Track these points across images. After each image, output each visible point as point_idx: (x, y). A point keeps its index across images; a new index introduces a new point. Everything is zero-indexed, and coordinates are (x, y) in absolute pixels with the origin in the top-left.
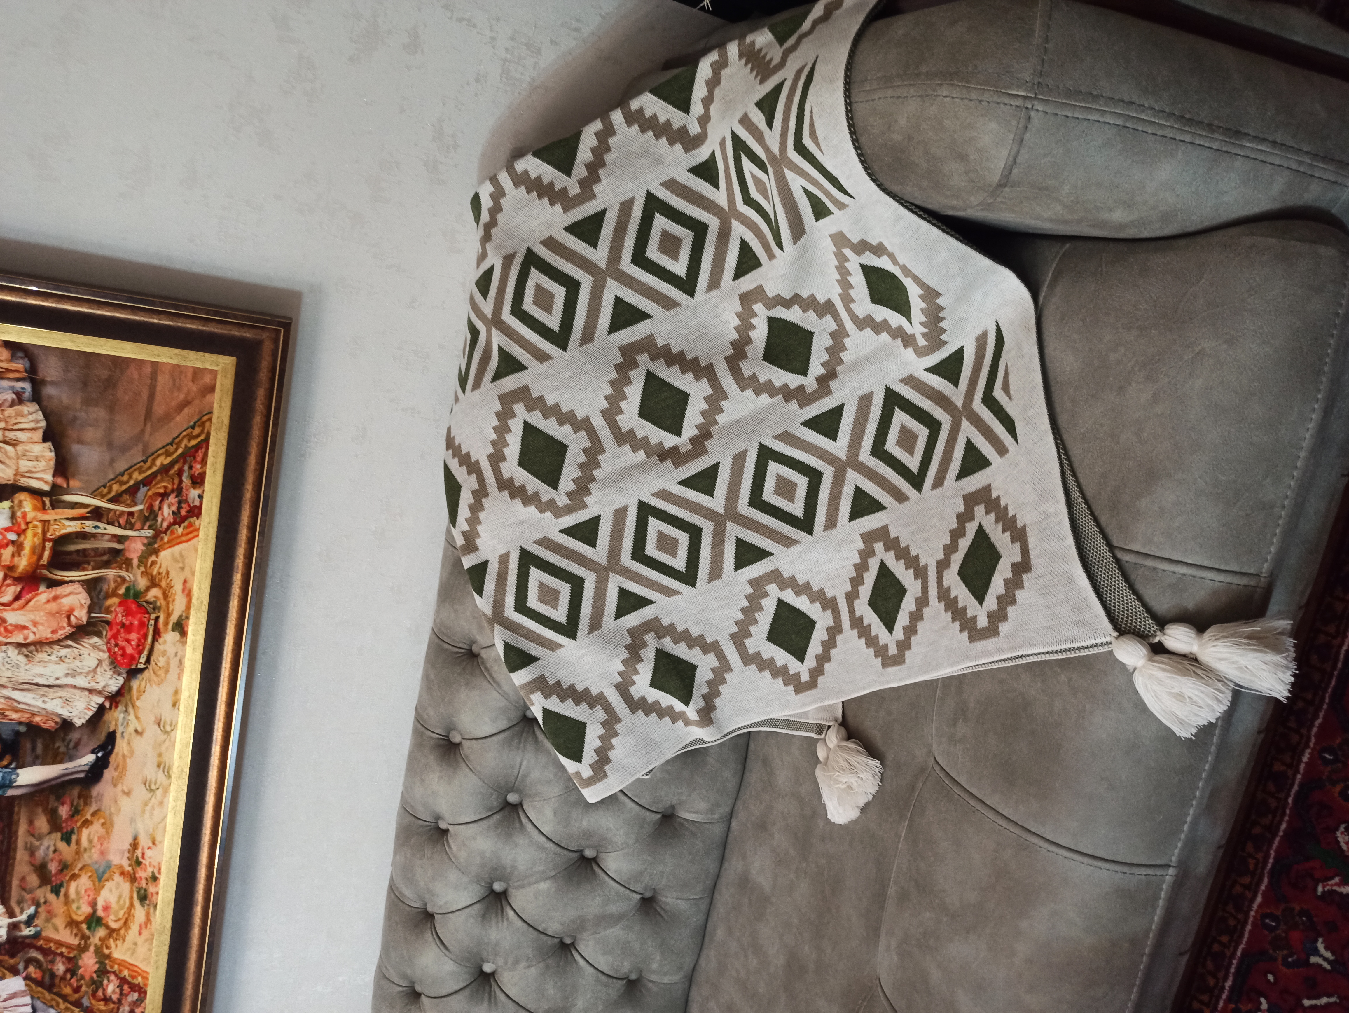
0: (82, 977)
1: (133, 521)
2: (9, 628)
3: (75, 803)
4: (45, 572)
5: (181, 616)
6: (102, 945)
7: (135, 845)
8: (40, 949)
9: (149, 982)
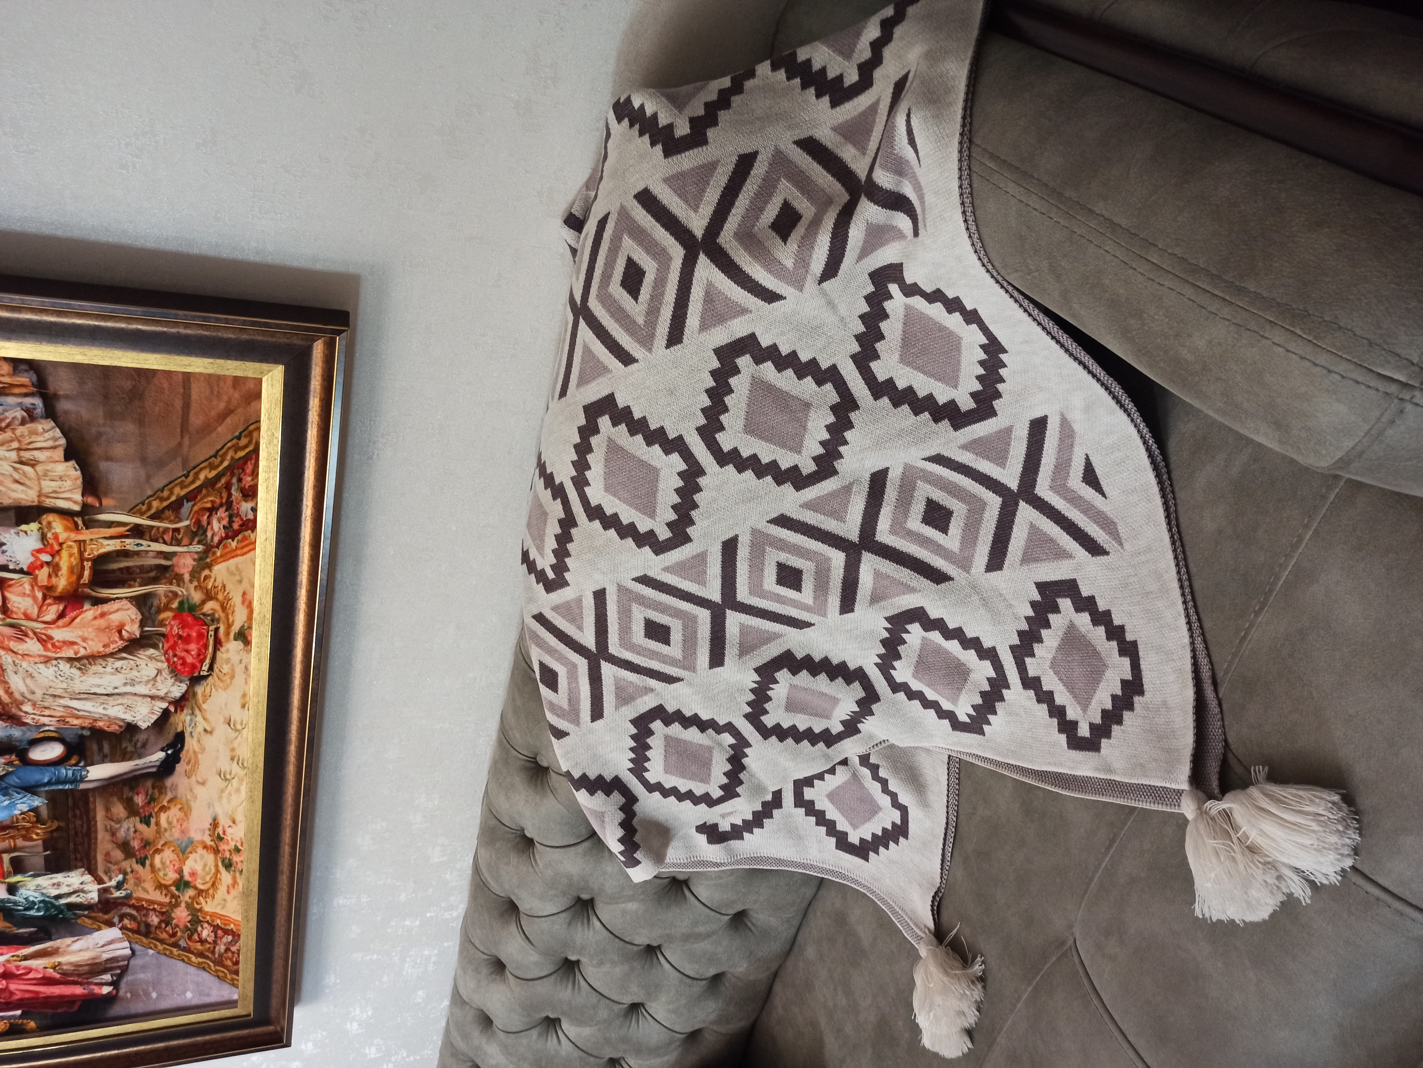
0: (177, 926)
1: (180, 537)
2: (57, 644)
3: (150, 792)
4: (88, 591)
5: (243, 626)
6: (192, 903)
7: (215, 824)
8: (133, 907)
9: (241, 928)
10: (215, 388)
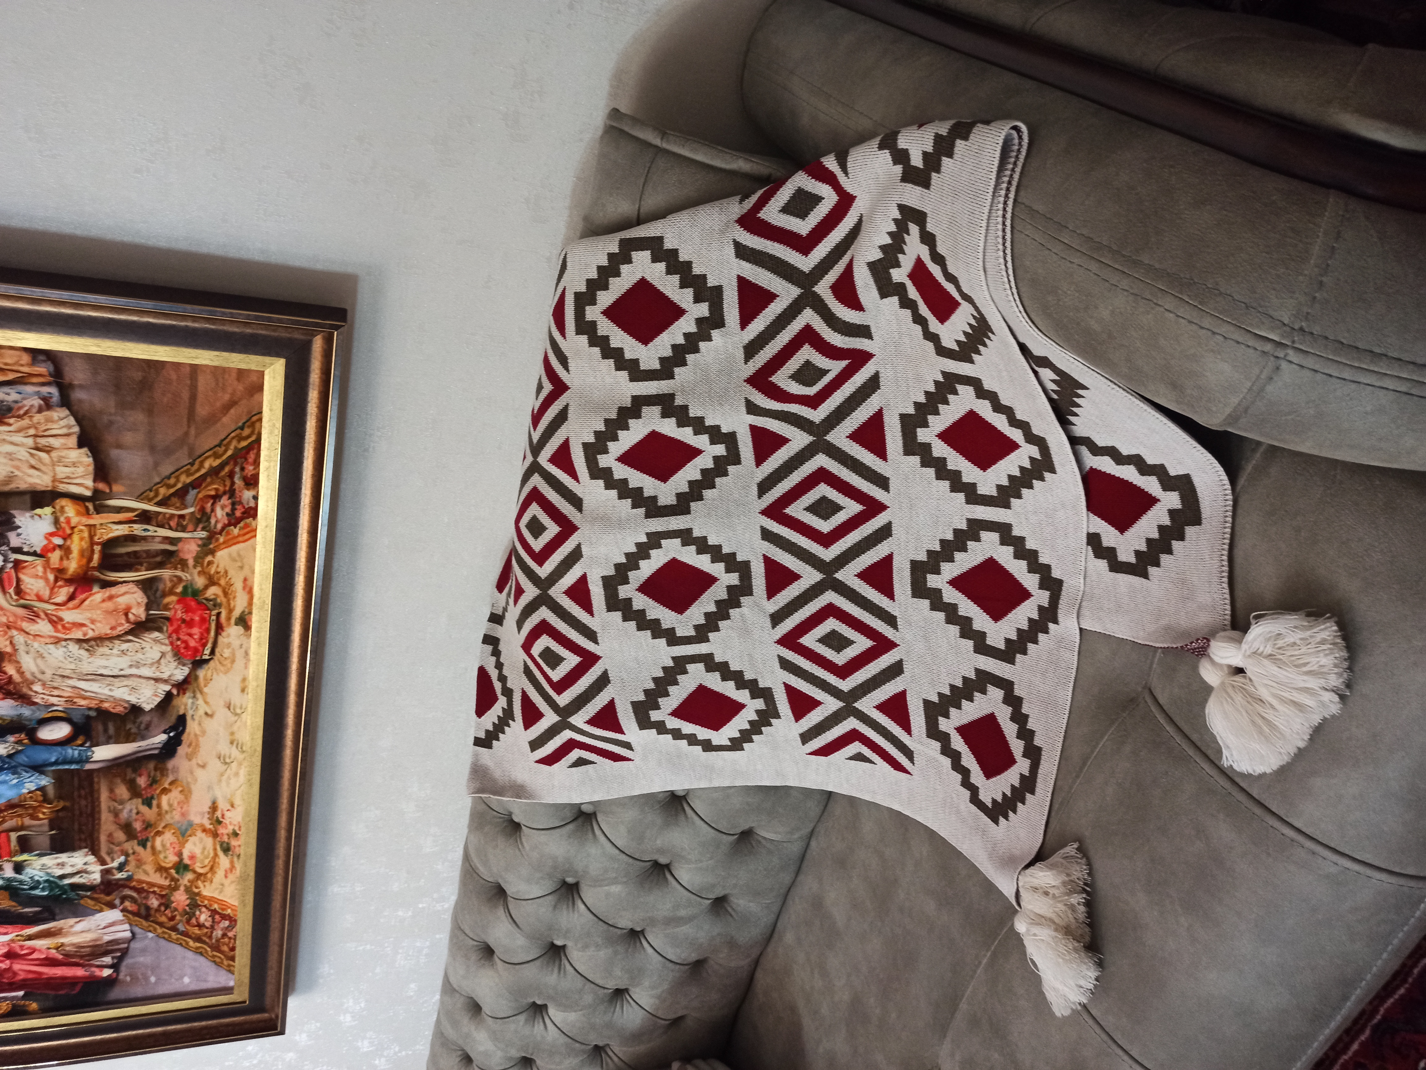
0: (176, 910)
1: (185, 523)
2: (67, 625)
3: (152, 774)
4: (97, 574)
5: (243, 612)
6: (191, 886)
7: (214, 808)
8: (133, 888)
9: (238, 913)
10: (221, 380)
